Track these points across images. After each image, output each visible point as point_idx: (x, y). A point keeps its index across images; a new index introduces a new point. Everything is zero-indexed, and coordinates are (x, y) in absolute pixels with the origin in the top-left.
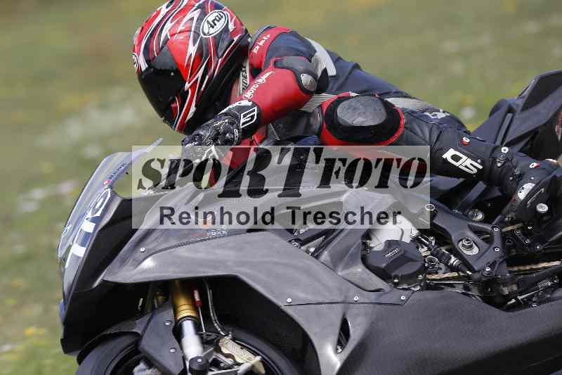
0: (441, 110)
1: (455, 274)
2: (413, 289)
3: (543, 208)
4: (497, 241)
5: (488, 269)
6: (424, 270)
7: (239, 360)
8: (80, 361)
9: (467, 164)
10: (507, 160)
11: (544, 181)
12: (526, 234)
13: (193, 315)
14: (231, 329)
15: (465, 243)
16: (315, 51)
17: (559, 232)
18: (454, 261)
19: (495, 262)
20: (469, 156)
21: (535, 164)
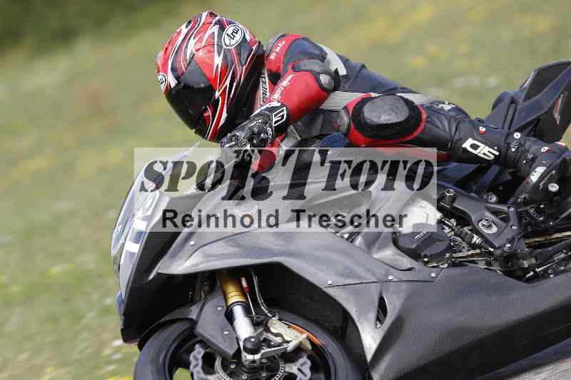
0: (447, 103)
1: (478, 251)
2: (441, 266)
3: (554, 188)
4: (513, 219)
5: (508, 245)
6: (450, 249)
7: (287, 338)
8: (141, 347)
9: (485, 151)
10: (520, 145)
11: (554, 164)
12: (539, 212)
13: (243, 300)
14: (277, 310)
15: (485, 223)
16: (327, 54)
17: (568, 209)
18: (476, 239)
19: (514, 238)
20: (486, 144)
21: (546, 148)
